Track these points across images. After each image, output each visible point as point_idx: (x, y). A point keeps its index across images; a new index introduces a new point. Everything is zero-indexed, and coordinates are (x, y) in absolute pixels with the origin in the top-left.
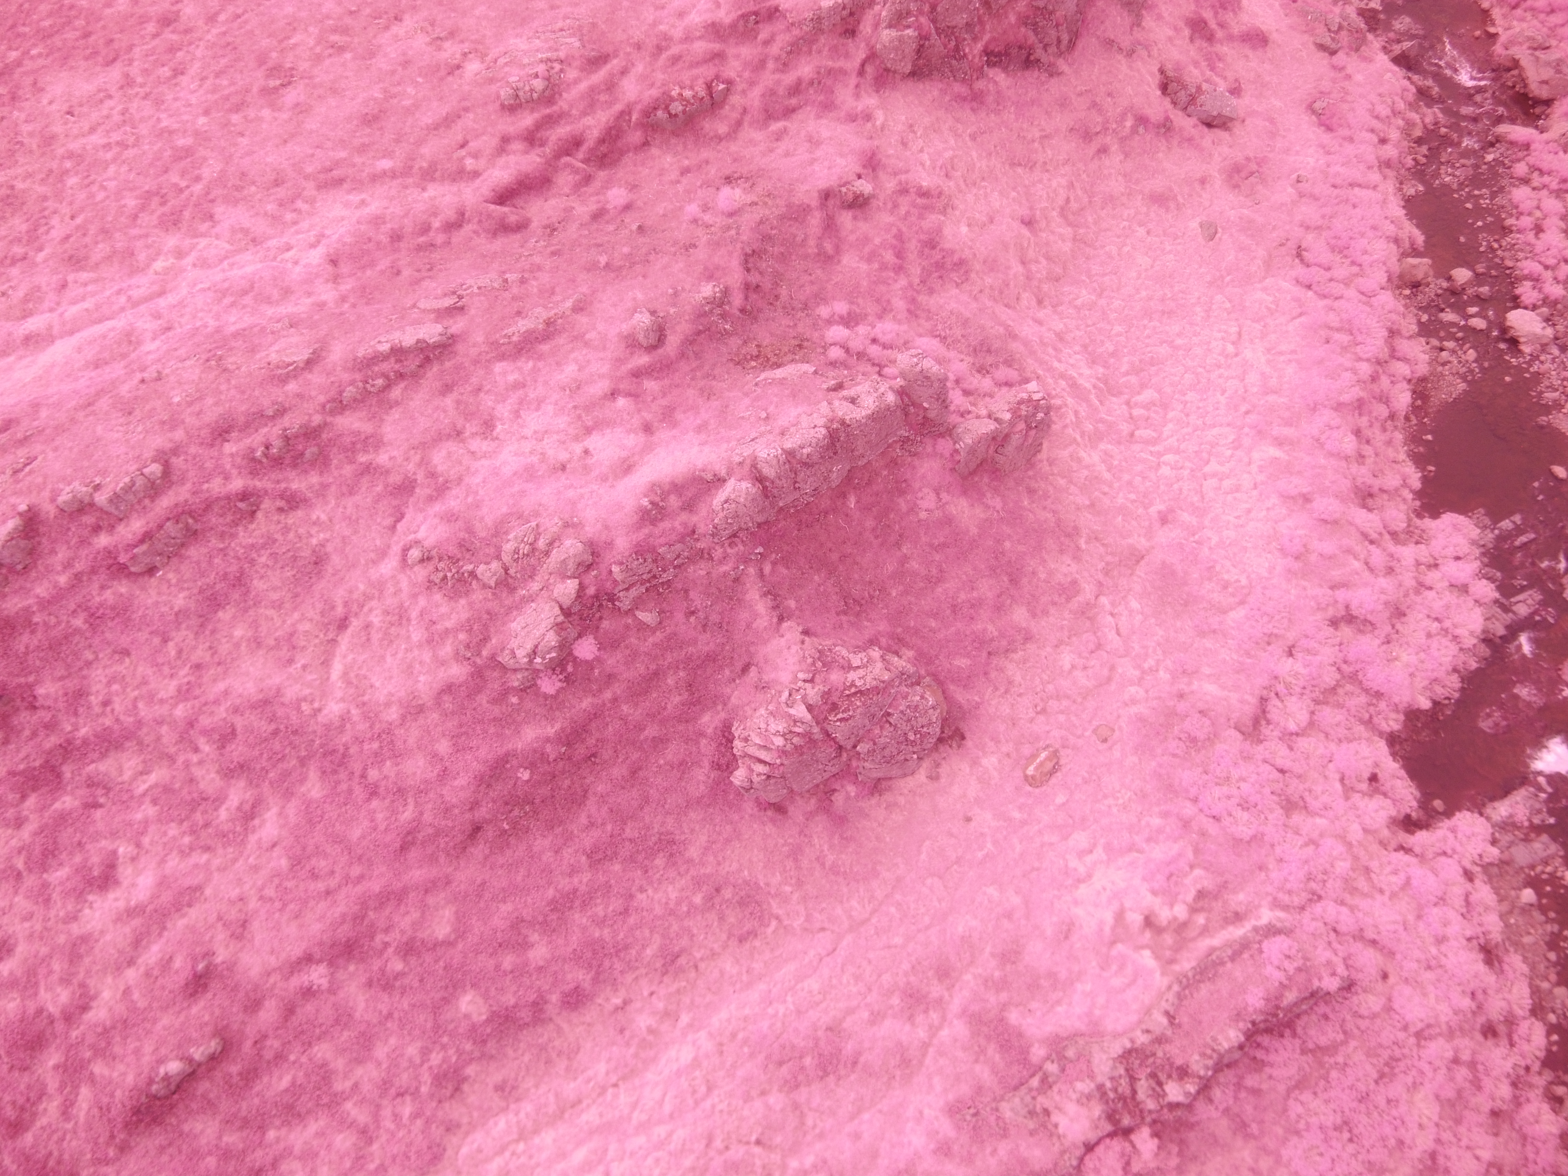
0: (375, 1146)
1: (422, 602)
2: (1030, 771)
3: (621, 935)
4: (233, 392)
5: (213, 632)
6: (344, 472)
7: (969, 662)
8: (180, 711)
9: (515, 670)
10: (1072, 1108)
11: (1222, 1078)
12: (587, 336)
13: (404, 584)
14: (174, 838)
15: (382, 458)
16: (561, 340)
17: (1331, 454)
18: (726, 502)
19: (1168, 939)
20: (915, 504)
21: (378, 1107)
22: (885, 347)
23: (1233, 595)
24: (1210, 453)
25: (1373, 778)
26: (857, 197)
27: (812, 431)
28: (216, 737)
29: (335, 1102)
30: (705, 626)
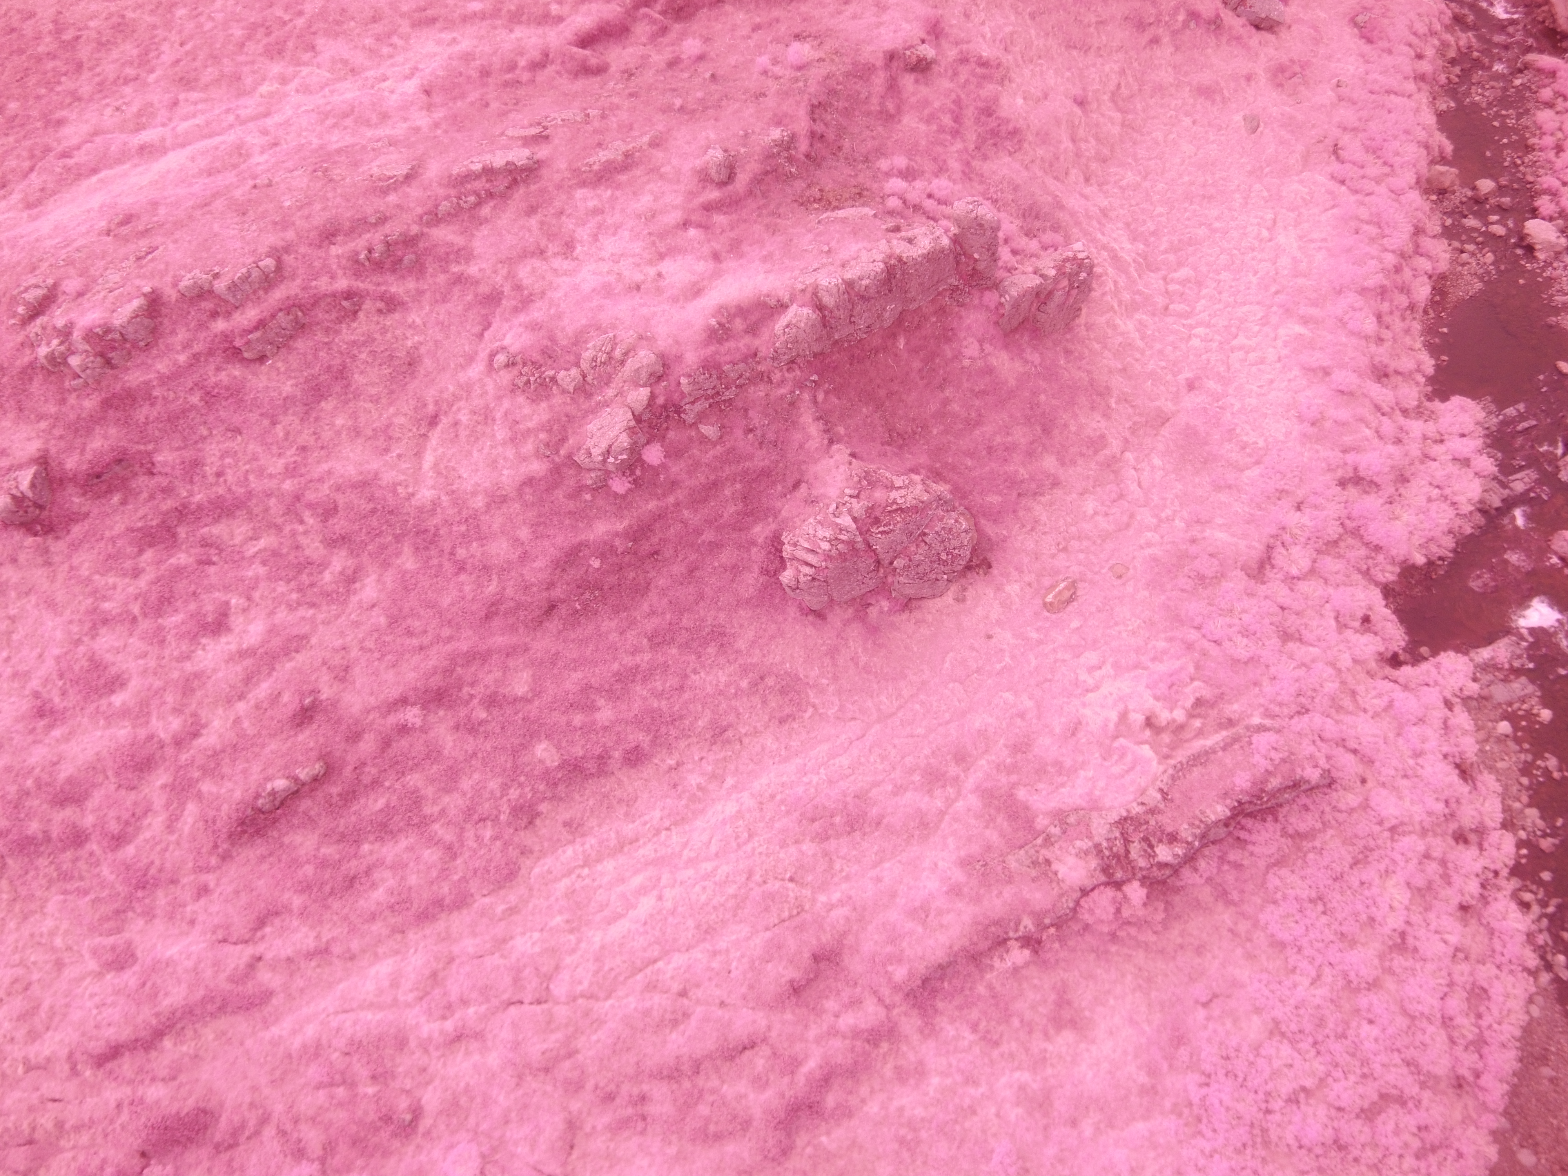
0: (459, 861)
1: (506, 404)
2: (1049, 598)
3: (677, 707)
4: (338, 200)
5: (317, 419)
6: (438, 280)
7: (1000, 499)
8: (288, 485)
9: (590, 470)
10: (1071, 860)
11: (1206, 851)
12: (663, 170)
13: (490, 387)
14: (283, 594)
15: (473, 270)
16: (638, 172)
17: (1352, 333)
18: (788, 326)
19: (1166, 738)
20: (960, 353)
21: (462, 829)
22: (940, 202)
23: (1250, 455)
24: (1238, 328)
25: (1366, 620)
26: (920, 60)
27: (871, 266)
28: (320, 511)
29: (424, 823)
30: (761, 443)
